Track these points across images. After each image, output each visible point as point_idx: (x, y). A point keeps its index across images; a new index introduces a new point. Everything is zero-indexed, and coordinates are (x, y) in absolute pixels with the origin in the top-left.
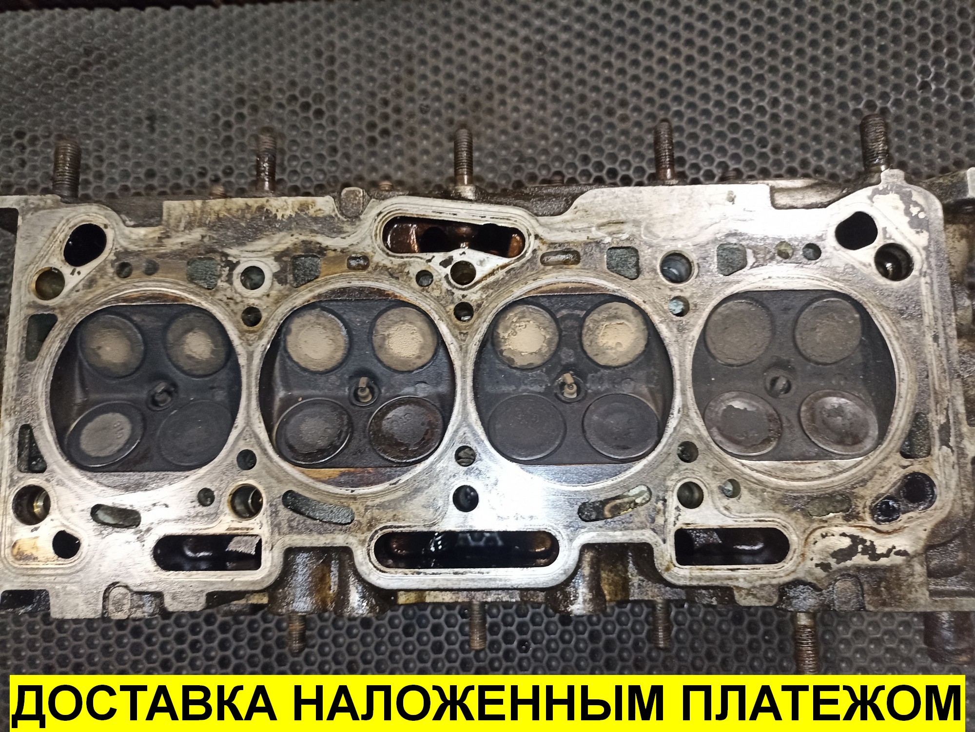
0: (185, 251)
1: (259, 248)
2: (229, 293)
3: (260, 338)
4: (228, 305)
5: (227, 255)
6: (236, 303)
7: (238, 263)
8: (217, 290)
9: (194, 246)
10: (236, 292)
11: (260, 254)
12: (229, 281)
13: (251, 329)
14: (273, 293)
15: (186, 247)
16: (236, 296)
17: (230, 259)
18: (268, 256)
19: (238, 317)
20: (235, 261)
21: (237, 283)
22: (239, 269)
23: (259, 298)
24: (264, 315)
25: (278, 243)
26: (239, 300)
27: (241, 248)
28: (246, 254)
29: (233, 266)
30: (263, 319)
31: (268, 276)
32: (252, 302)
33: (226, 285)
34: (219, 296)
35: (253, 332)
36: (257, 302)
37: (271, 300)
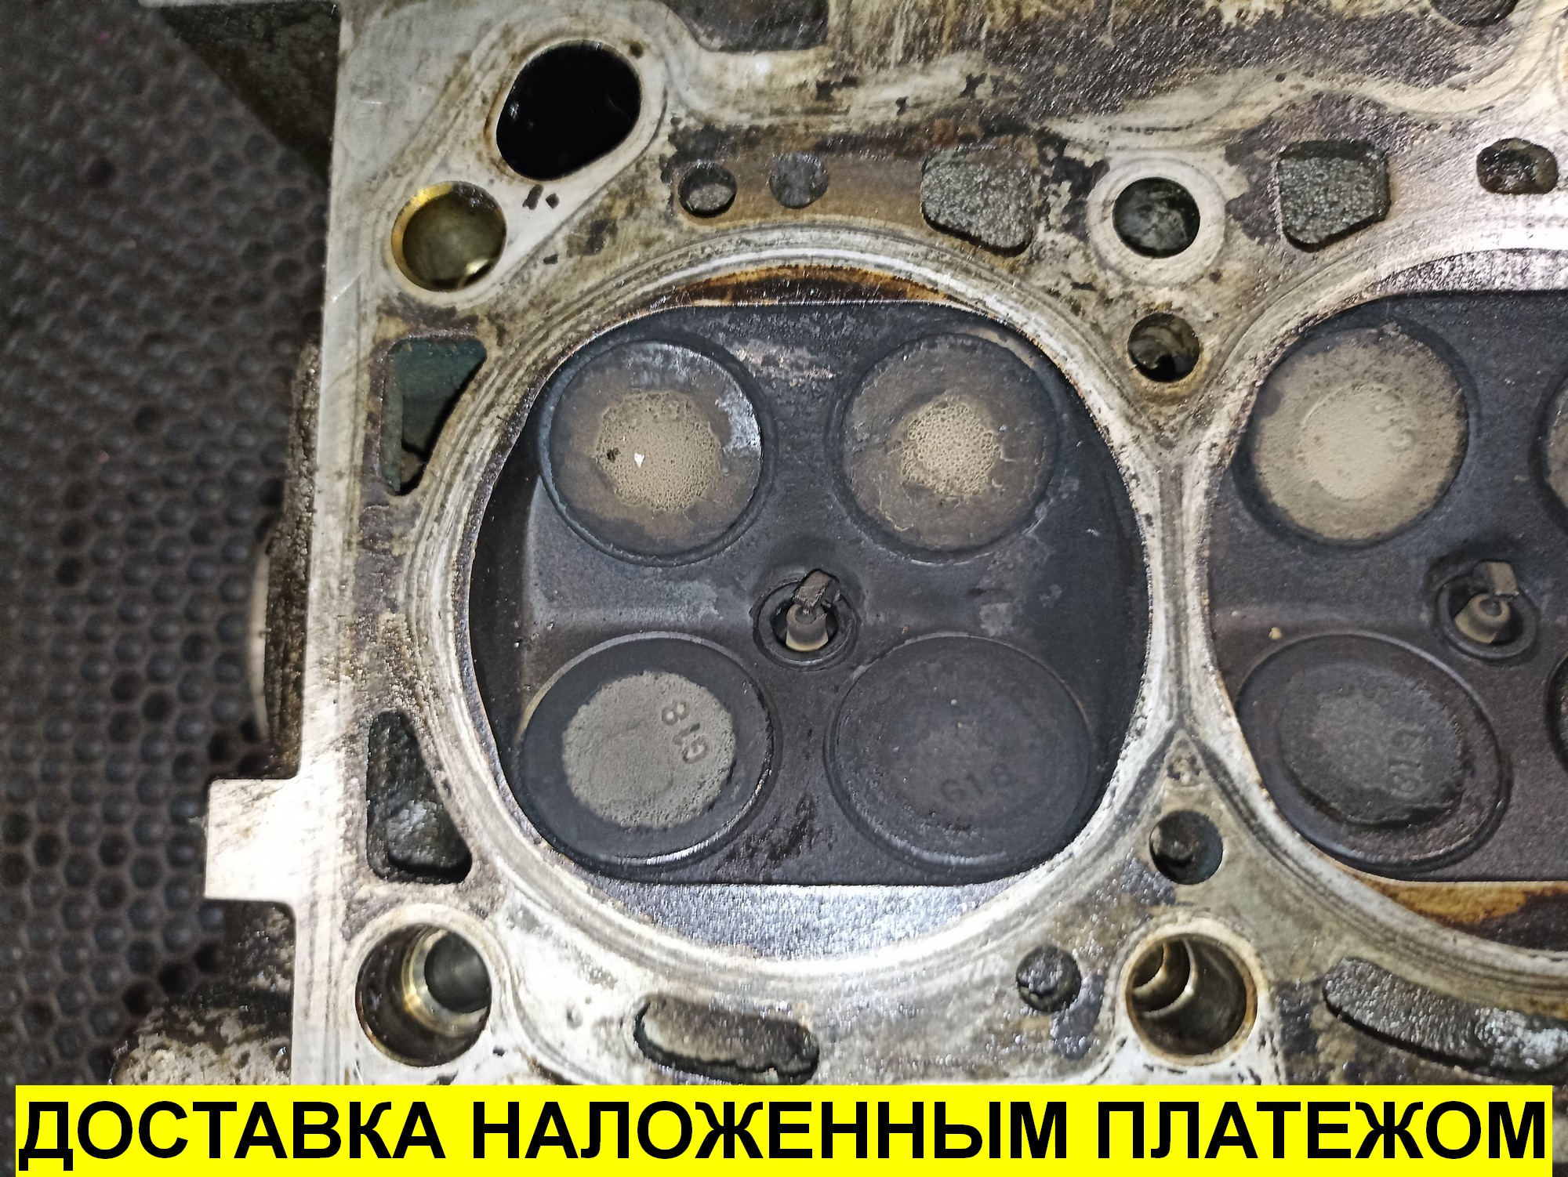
0: (912, 129)
1: (1170, 120)
2: (1078, 269)
3: (1201, 420)
4: (1076, 309)
5: (1061, 143)
6: (1106, 302)
7: (1101, 167)
8: (1036, 258)
9: (946, 113)
10: (1103, 264)
11: (1176, 139)
12: (1076, 225)
13: (1167, 389)
14: (1233, 268)
15: (914, 116)
16: (1103, 277)
17: (1072, 153)
18: (1204, 145)
19: (1120, 348)
20: (1089, 161)
21: (1104, 234)
22: (1106, 190)
23: (1183, 286)
24: (1210, 343)
25: (1233, 105)
26: (1115, 290)
27: (1107, 120)
28: (1126, 139)
29: (1085, 178)
30: (1206, 356)
31: (1210, 211)
32: (1160, 297)
33: (1067, 241)
34: (1043, 277)
35: (1175, 399)
36: (1178, 299)
37: (1227, 291)
